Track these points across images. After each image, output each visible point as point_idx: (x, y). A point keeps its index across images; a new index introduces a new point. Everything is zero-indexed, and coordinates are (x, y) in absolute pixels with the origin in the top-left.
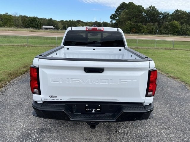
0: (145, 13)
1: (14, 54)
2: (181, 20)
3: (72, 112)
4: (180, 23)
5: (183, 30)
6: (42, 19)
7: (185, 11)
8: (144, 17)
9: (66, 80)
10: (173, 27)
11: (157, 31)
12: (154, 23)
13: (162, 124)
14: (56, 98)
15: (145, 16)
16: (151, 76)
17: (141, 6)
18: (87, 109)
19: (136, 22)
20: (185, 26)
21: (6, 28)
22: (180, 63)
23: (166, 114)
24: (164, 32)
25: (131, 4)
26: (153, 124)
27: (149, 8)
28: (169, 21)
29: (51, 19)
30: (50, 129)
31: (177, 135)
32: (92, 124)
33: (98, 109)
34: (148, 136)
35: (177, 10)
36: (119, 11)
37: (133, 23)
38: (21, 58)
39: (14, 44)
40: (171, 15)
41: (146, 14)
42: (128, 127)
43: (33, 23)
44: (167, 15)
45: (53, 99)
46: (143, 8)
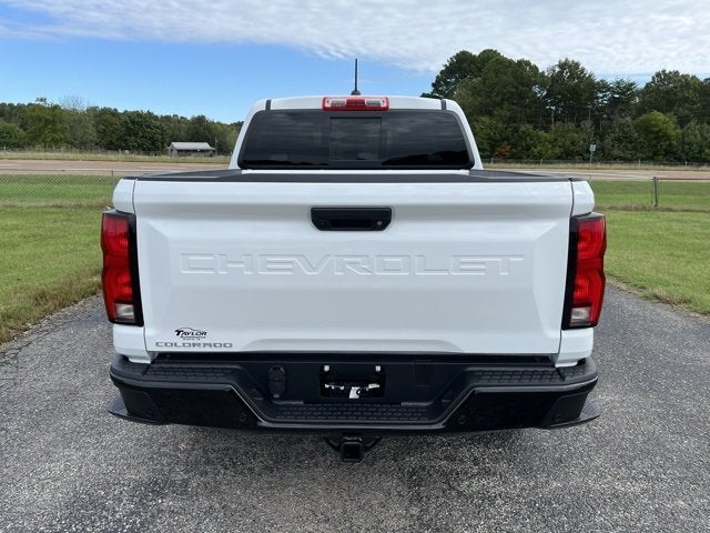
0: (542, 86)
1: (62, 234)
2: (681, 109)
3: (268, 397)
4: (675, 119)
5: (690, 144)
6: (168, 118)
7: (694, 77)
8: (541, 103)
9: (242, 262)
10: (652, 136)
11: (593, 148)
12: (579, 121)
13: (635, 463)
14: (202, 341)
15: (544, 98)
16: (581, 245)
17: (528, 63)
18: (327, 386)
19: (512, 119)
20: (697, 131)
21: (39, 151)
22: (685, 253)
23: (645, 427)
24: (616, 152)
25: (489, 56)
26: (598, 462)
27: (557, 70)
28: (634, 112)
29: (201, 120)
30: (185, 483)
31: (696, 500)
32: (350, 441)
33: (372, 382)
34: (580, 506)
35: (664, 71)
36: (447, 84)
37: (500, 125)
38: (88, 245)
39: (66, 202)
40: (639, 93)
41: (548, 91)
42: (495, 474)
43: (136, 134)
44: (624, 92)
45: (191, 342)
46: (536, 68)
